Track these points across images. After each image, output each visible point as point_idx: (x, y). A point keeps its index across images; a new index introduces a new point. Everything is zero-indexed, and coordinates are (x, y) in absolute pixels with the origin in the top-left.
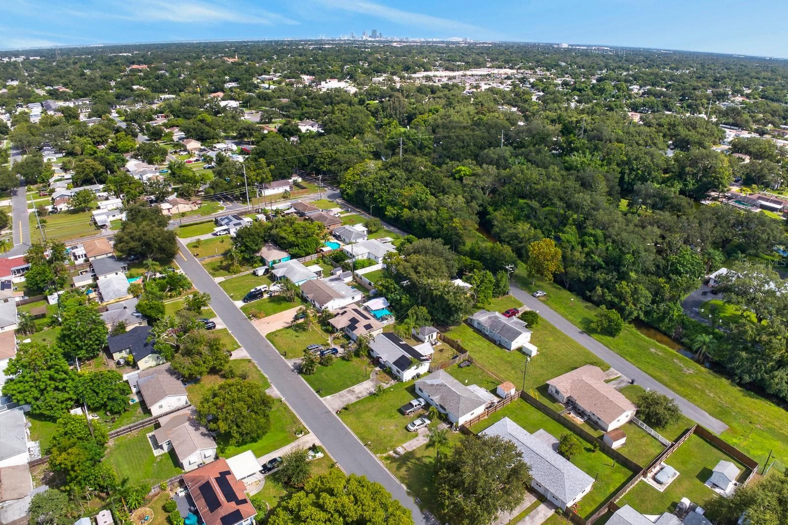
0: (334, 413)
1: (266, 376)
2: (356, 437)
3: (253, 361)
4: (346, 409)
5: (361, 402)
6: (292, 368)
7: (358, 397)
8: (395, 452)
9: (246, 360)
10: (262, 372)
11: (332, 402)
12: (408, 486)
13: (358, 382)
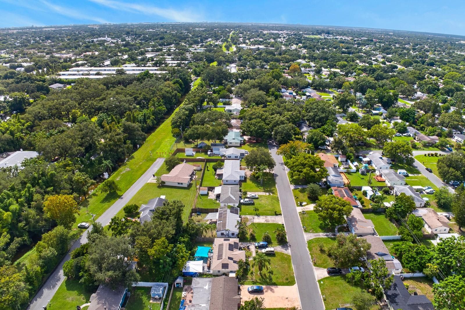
0: (283, 215)
1: (308, 249)
2: (280, 204)
3: (312, 264)
4: (276, 215)
5: (266, 214)
6: (289, 248)
7: (266, 217)
8: (270, 194)
9: (317, 266)
10: (309, 253)
11: (280, 220)
12: (275, 185)
13: (259, 224)
